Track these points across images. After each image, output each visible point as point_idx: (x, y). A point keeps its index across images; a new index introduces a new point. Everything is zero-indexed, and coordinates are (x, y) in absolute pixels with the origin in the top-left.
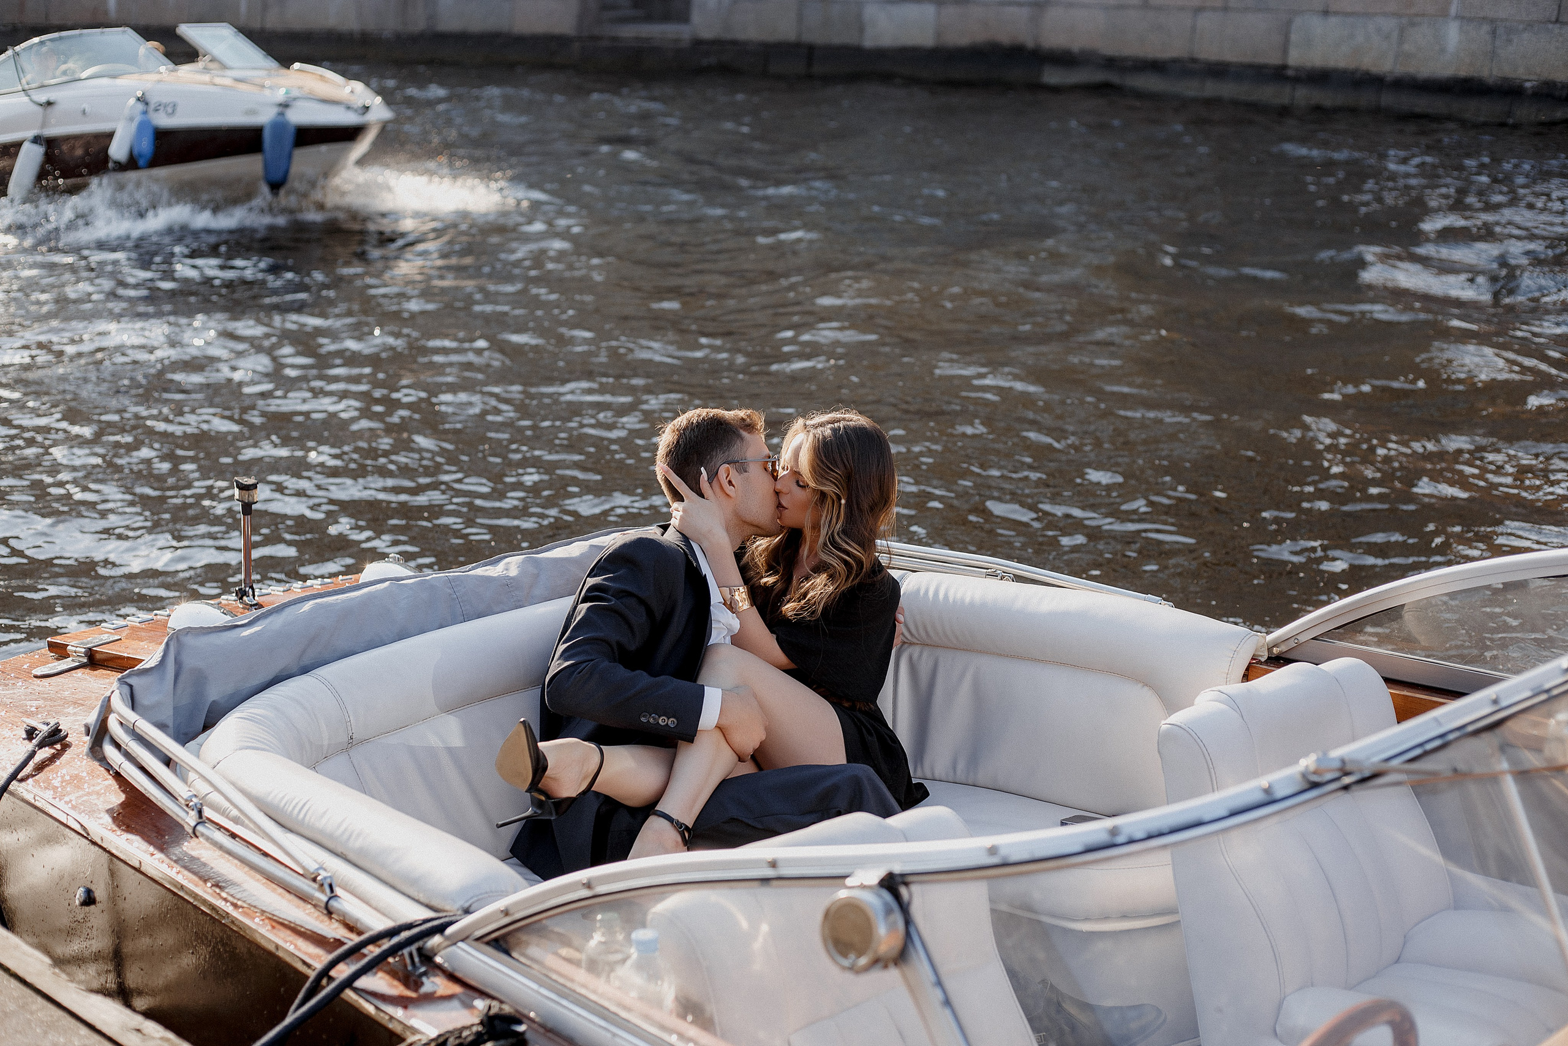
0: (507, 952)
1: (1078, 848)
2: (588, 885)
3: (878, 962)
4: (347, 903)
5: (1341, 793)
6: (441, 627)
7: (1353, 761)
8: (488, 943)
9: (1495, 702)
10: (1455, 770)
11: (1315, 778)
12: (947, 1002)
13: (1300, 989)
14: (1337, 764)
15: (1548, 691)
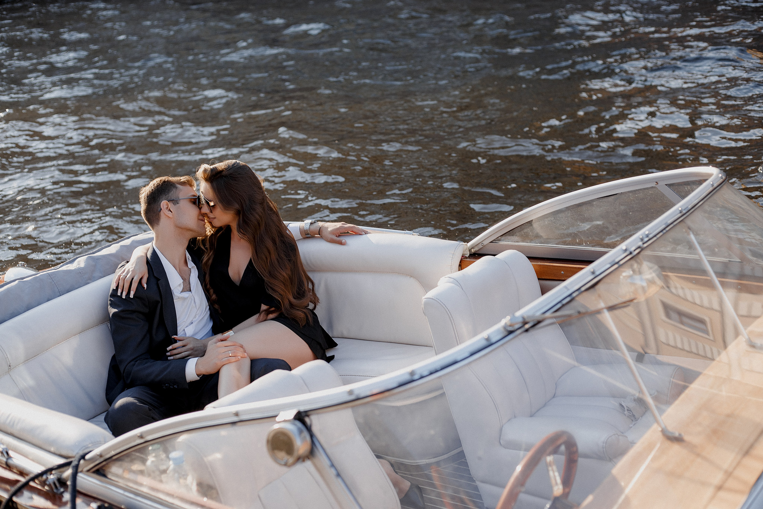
0: (105, 476)
1: (395, 385)
2: (141, 437)
3: (301, 459)
4: (17, 460)
5: (525, 334)
6: (48, 300)
7: (529, 317)
8: (94, 472)
9: (593, 273)
10: (579, 312)
11: (511, 329)
12: (338, 475)
13: (509, 420)
14: (521, 320)
15: (617, 263)
